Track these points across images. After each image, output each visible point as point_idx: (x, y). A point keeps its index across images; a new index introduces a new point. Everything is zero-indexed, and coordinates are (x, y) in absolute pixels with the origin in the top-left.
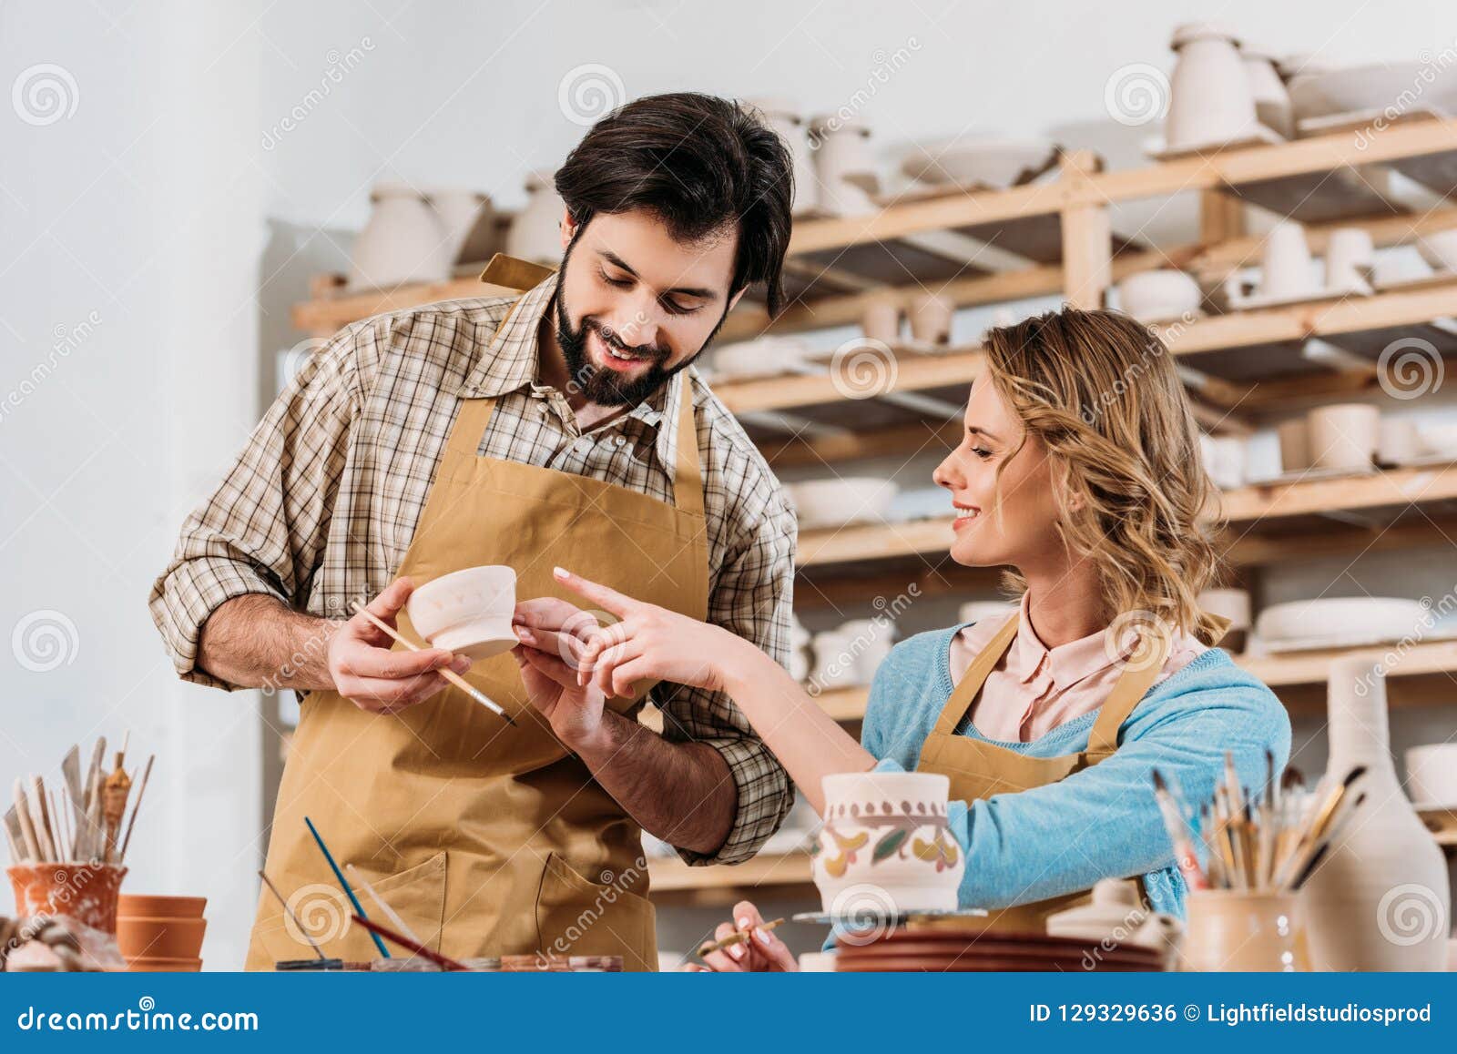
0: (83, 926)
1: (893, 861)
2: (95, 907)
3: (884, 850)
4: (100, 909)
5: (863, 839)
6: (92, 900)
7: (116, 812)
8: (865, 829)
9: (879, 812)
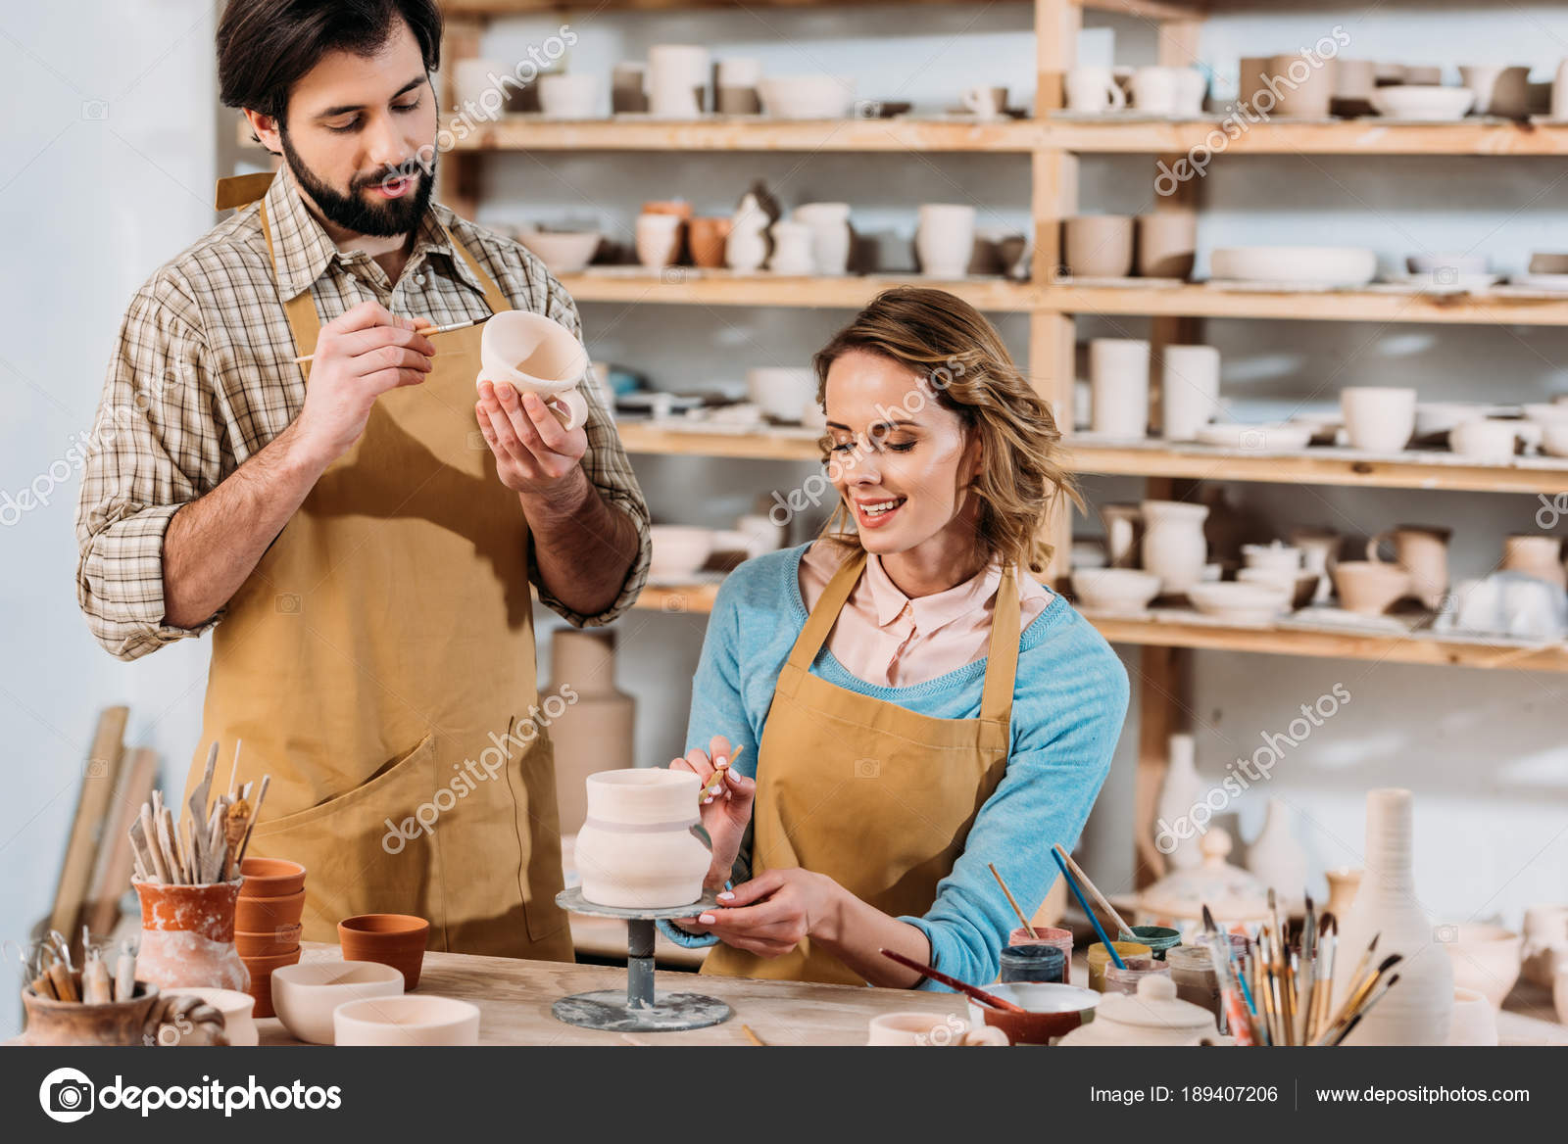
0: (207, 940)
2: (217, 921)
4: (222, 922)
6: (214, 916)
7: (236, 839)
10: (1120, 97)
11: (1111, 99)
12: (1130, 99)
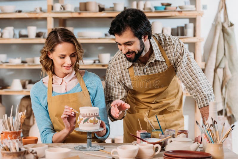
1: (86, 123)
3: (85, 121)
5: (82, 119)
8: (83, 118)
9: (85, 115)
10: (62, 8)
11: (61, 9)
12: (64, 9)
